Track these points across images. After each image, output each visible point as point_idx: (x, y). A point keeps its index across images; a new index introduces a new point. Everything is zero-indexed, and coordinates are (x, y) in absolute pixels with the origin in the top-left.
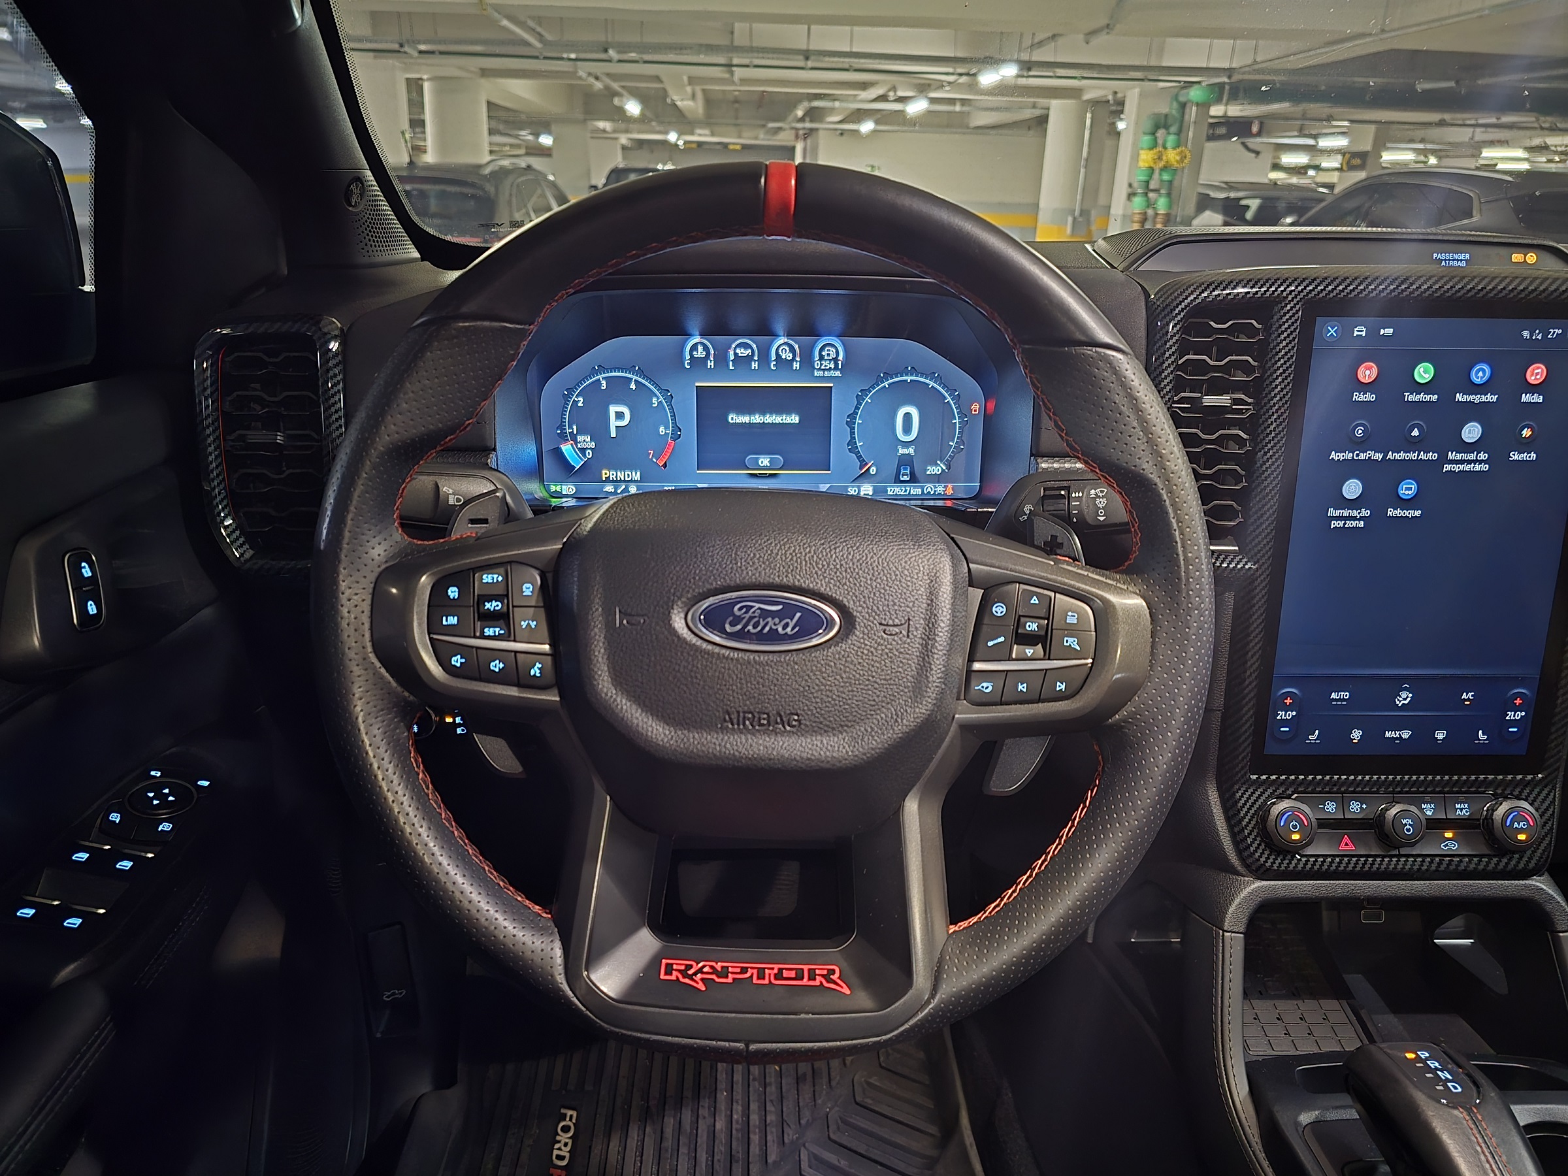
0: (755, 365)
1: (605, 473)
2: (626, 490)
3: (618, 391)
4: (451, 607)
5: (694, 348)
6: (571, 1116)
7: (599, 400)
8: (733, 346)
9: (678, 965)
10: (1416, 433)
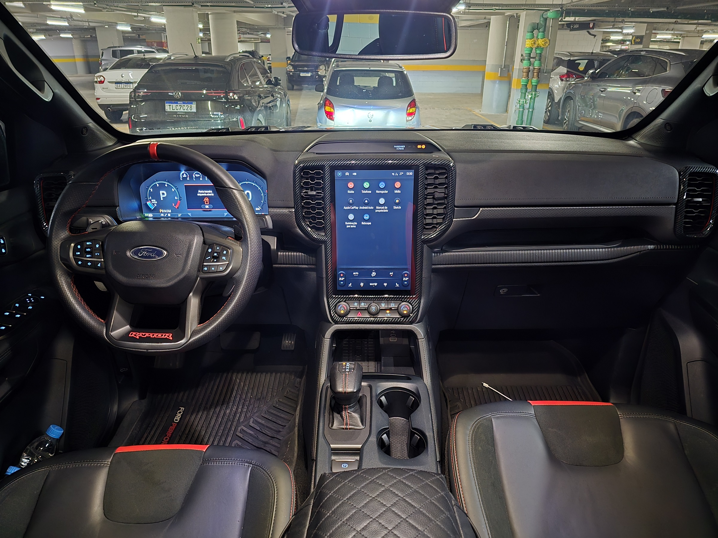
0: (201, 179)
1: (161, 211)
2: (167, 215)
3: (162, 186)
4: (79, 250)
5: (183, 174)
6: (182, 409)
7: (157, 190)
8: (194, 174)
9: (134, 333)
10: (366, 201)
